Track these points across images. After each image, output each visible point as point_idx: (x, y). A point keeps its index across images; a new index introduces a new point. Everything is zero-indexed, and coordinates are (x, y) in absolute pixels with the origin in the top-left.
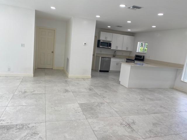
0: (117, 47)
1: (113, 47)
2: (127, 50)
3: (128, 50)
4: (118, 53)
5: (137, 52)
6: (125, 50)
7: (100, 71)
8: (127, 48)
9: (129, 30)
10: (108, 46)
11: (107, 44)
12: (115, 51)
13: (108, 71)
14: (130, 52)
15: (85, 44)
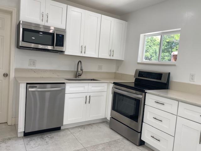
0: (83, 48)
1: (70, 48)
2: (112, 58)
3: (114, 58)
4: (87, 67)
5: (138, 61)
7: (27, 134)
8: (111, 52)
10: (53, 45)
12: (80, 61)
14: (119, 62)
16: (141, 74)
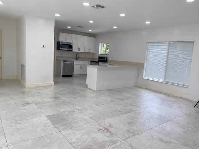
0: (79, 49)
1: (75, 49)
3: (90, 52)
4: (81, 56)
5: (100, 53)
6: (88, 52)
7: (63, 76)
8: (90, 50)
9: (90, 31)
10: (69, 48)
11: (68, 46)
12: (77, 53)
13: (71, 76)
14: (93, 54)
15: (44, 46)
16: (100, 58)
